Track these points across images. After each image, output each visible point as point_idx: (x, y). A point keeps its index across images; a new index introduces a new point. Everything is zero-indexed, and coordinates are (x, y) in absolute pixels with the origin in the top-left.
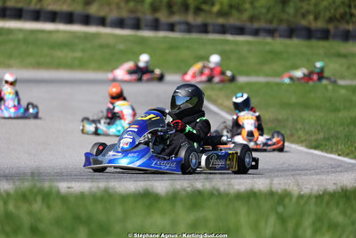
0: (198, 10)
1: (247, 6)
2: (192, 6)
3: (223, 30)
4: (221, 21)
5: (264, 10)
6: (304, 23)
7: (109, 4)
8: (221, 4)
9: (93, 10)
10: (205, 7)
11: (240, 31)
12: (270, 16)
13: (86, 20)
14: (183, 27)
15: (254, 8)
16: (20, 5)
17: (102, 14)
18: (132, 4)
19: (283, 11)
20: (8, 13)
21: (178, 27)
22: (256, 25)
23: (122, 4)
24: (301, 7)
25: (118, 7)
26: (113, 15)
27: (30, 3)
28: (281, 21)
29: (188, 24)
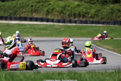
0: (84, 16)
1: (100, 14)
2: (82, 15)
3: (92, 22)
4: (91, 20)
5: (106, 16)
6: (119, 20)
7: (54, 15)
8: (91, 14)
9: (49, 17)
10: (86, 15)
11: (98, 23)
12: (107, 18)
13: (48, 20)
14: (79, 22)
15: (102, 15)
16: (25, 16)
17: (52, 18)
18: (62, 15)
19: (112, 16)
20: (22, 19)
21: (77, 22)
22: (103, 21)
23: (59, 15)
24: (118, 14)
25: (58, 16)
26: (56, 18)
27: (28, 15)
28: (111, 19)
29: (81, 21)
